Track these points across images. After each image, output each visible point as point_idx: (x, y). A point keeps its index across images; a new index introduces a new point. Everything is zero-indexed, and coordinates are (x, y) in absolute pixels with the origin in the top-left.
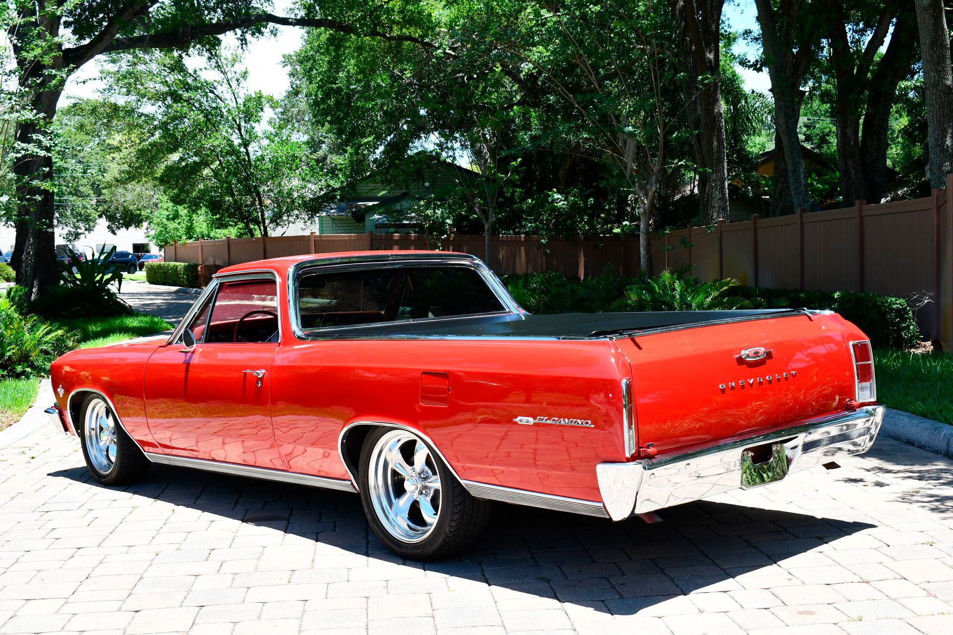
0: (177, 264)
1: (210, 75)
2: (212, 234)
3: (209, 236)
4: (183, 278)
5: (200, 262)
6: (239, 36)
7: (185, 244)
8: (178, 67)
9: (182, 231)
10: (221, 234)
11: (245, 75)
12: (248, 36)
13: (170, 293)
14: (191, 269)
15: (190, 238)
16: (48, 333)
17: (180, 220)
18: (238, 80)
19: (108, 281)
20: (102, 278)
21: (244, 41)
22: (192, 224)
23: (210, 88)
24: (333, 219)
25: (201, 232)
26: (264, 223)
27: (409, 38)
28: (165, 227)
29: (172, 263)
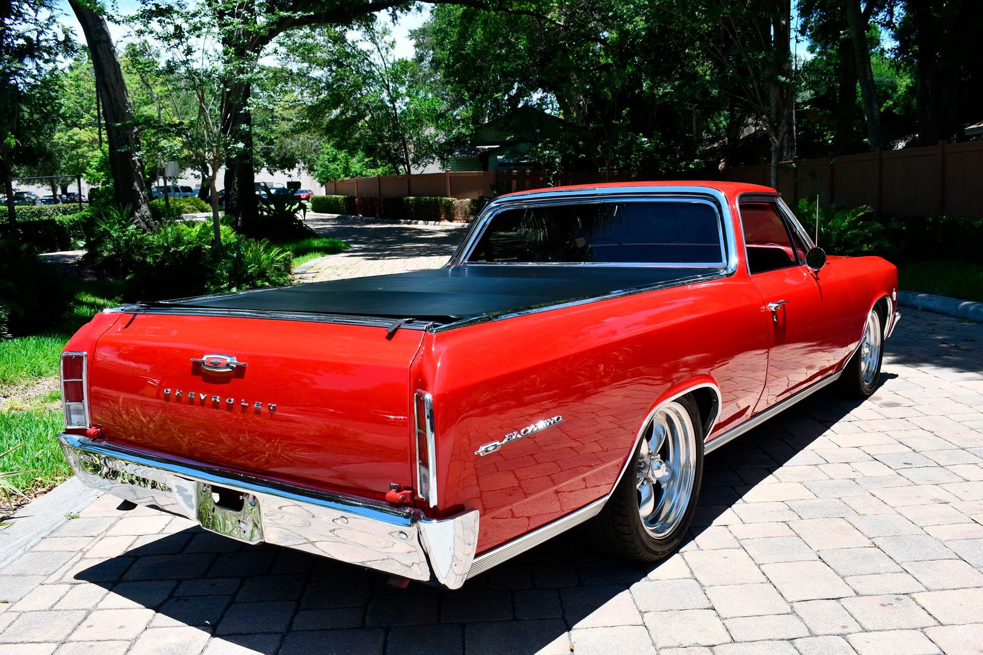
0: (337, 196)
1: (365, 46)
2: (364, 173)
3: (361, 174)
4: (343, 207)
5: (356, 195)
6: (390, 12)
7: (343, 181)
8: (340, 39)
9: (340, 171)
10: (372, 173)
11: (393, 45)
12: (398, 12)
13: (334, 220)
14: (349, 200)
15: (347, 176)
16: (278, 255)
17: (338, 162)
18: (387, 49)
19: (295, 211)
20: (290, 208)
21: (394, 17)
22: (348, 164)
23: (365, 55)
24: (457, 160)
25: (356, 172)
26: (408, 163)
27: (528, 12)
28: (327, 168)
29: (334, 196)
